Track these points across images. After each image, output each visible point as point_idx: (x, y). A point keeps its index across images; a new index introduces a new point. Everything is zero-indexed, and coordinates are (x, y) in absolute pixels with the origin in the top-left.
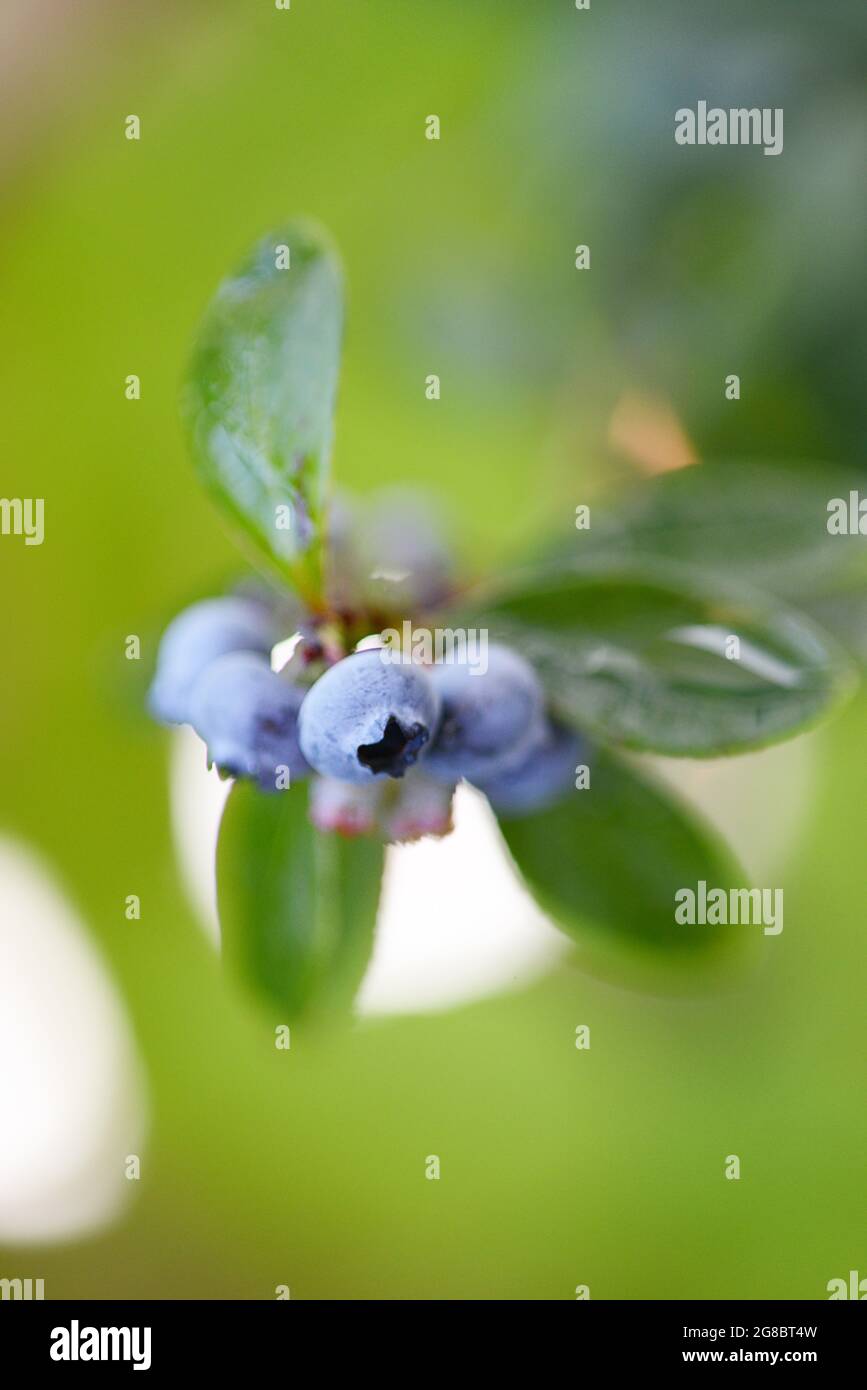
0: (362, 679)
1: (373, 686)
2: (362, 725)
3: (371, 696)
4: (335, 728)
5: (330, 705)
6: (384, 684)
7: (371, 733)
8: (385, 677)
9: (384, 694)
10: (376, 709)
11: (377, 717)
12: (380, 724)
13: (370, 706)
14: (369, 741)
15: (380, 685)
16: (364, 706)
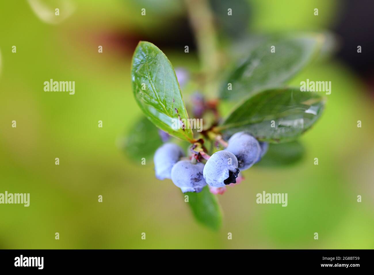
0: (218, 164)
1: (222, 165)
2: (222, 175)
3: (222, 167)
4: (216, 178)
5: (212, 173)
6: (224, 163)
7: (226, 176)
8: (223, 161)
9: (225, 166)
10: (224, 170)
11: (225, 172)
12: (227, 174)
13: (223, 170)
14: (226, 178)
15: (223, 164)
16: (221, 171)
